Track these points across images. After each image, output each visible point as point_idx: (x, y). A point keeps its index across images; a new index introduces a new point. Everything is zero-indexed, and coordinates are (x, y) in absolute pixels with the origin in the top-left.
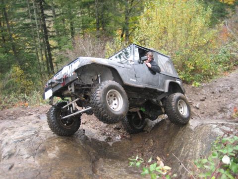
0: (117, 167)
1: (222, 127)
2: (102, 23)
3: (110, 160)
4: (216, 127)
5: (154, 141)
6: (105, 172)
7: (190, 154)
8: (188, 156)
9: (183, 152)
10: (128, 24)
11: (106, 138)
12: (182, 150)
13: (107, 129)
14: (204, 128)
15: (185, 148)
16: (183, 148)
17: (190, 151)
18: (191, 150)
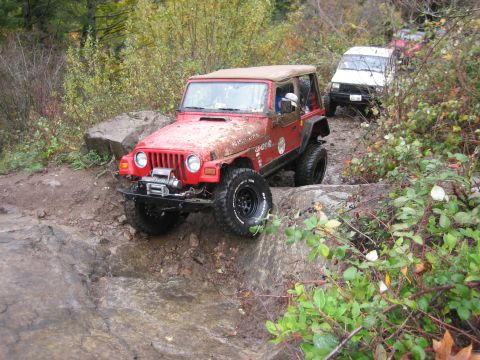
0: (140, 290)
1: (331, 194)
2: (38, 16)
3: (123, 279)
4: (322, 195)
5: (199, 238)
6: (121, 302)
7: (279, 248)
8: (274, 252)
9: (264, 248)
10: (94, 18)
11: (98, 240)
12: (261, 245)
13: (96, 223)
14: (299, 199)
15: (266, 240)
16: (263, 241)
17: (276, 244)
18: (279, 242)
